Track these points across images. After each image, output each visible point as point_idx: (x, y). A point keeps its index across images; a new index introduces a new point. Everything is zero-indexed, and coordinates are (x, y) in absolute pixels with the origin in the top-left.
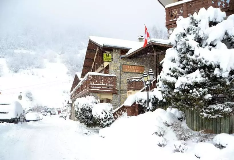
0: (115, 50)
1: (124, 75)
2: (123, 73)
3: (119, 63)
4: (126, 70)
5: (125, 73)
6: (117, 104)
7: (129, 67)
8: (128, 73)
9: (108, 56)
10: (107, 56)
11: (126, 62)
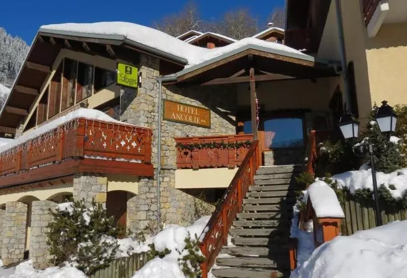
0: (148, 59)
1: (169, 128)
2: (166, 122)
3: (157, 96)
4: (174, 116)
5: (171, 123)
6: (153, 205)
7: (180, 107)
8: (177, 124)
9: (131, 72)
10: (126, 71)
11: (172, 94)
